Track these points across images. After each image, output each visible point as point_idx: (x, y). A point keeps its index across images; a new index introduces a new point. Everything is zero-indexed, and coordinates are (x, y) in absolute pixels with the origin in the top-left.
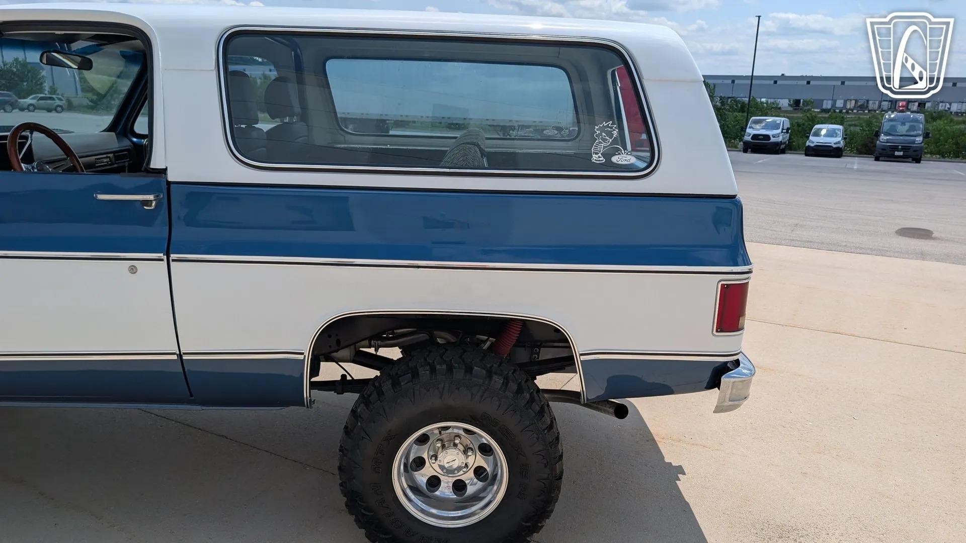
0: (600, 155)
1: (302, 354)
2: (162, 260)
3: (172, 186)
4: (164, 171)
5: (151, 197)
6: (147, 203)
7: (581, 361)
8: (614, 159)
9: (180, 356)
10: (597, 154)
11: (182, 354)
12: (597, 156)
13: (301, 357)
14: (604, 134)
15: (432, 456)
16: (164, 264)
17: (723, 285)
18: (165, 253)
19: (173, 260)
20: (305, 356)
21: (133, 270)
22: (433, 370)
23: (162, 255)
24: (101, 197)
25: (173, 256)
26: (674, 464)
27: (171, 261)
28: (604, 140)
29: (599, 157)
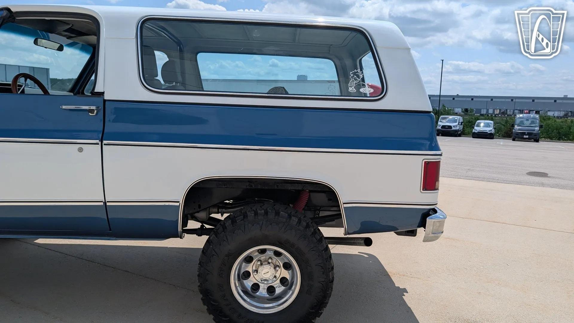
0: (353, 88)
1: (178, 202)
2: (98, 144)
3: (107, 103)
4: (102, 94)
5: (93, 108)
6: (92, 111)
7: (344, 207)
8: (362, 90)
9: (105, 203)
10: (351, 87)
11: (106, 202)
12: (351, 88)
13: (178, 204)
14: (355, 76)
15: (255, 271)
16: (100, 146)
17: (425, 162)
18: (100, 141)
19: (105, 144)
20: (180, 204)
21: (81, 150)
22: (256, 214)
23: (98, 141)
24: (64, 107)
25: (105, 142)
26: (401, 288)
27: (103, 144)
28: (356, 79)
29: (353, 89)
